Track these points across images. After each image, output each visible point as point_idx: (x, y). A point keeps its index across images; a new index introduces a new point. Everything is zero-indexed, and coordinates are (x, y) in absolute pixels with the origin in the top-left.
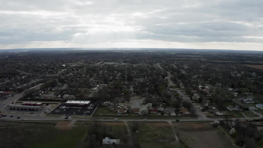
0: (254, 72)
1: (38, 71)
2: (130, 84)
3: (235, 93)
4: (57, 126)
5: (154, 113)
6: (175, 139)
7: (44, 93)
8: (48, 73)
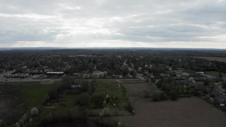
0: (195, 59)
1: (23, 60)
2: (94, 65)
3: (170, 68)
4: (42, 83)
5: (109, 77)
6: (118, 86)
7: (30, 70)
8: (31, 61)
